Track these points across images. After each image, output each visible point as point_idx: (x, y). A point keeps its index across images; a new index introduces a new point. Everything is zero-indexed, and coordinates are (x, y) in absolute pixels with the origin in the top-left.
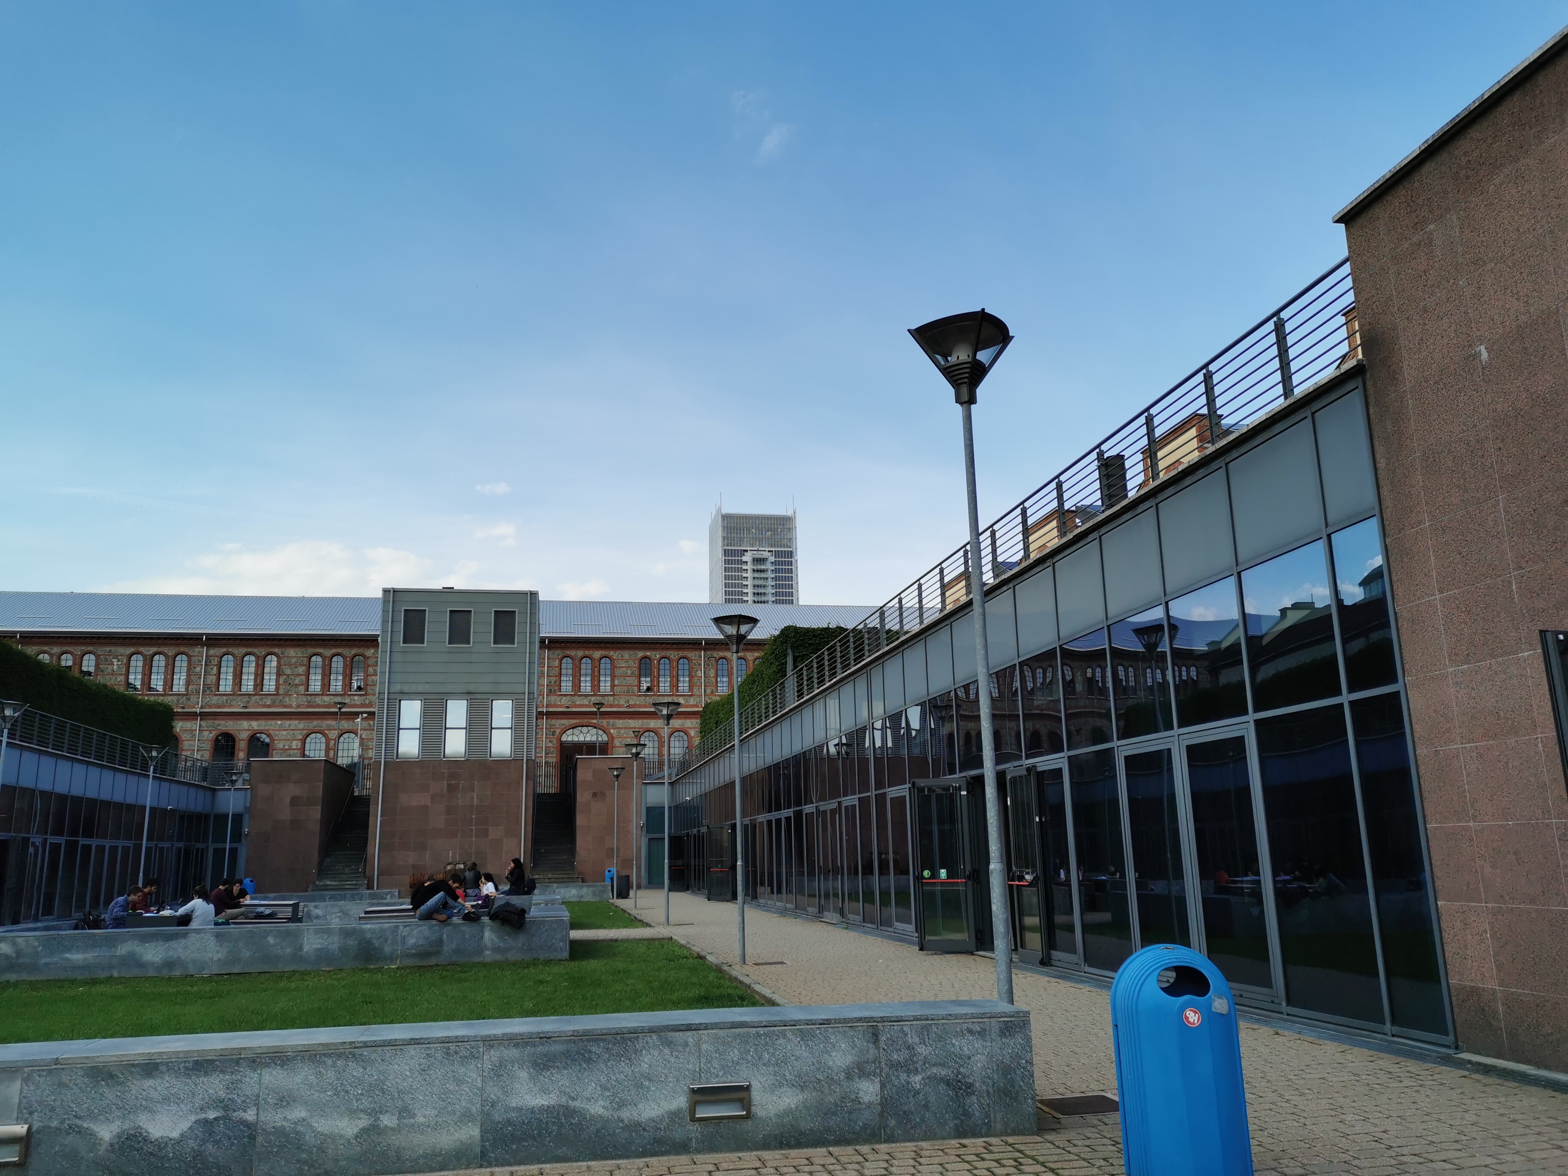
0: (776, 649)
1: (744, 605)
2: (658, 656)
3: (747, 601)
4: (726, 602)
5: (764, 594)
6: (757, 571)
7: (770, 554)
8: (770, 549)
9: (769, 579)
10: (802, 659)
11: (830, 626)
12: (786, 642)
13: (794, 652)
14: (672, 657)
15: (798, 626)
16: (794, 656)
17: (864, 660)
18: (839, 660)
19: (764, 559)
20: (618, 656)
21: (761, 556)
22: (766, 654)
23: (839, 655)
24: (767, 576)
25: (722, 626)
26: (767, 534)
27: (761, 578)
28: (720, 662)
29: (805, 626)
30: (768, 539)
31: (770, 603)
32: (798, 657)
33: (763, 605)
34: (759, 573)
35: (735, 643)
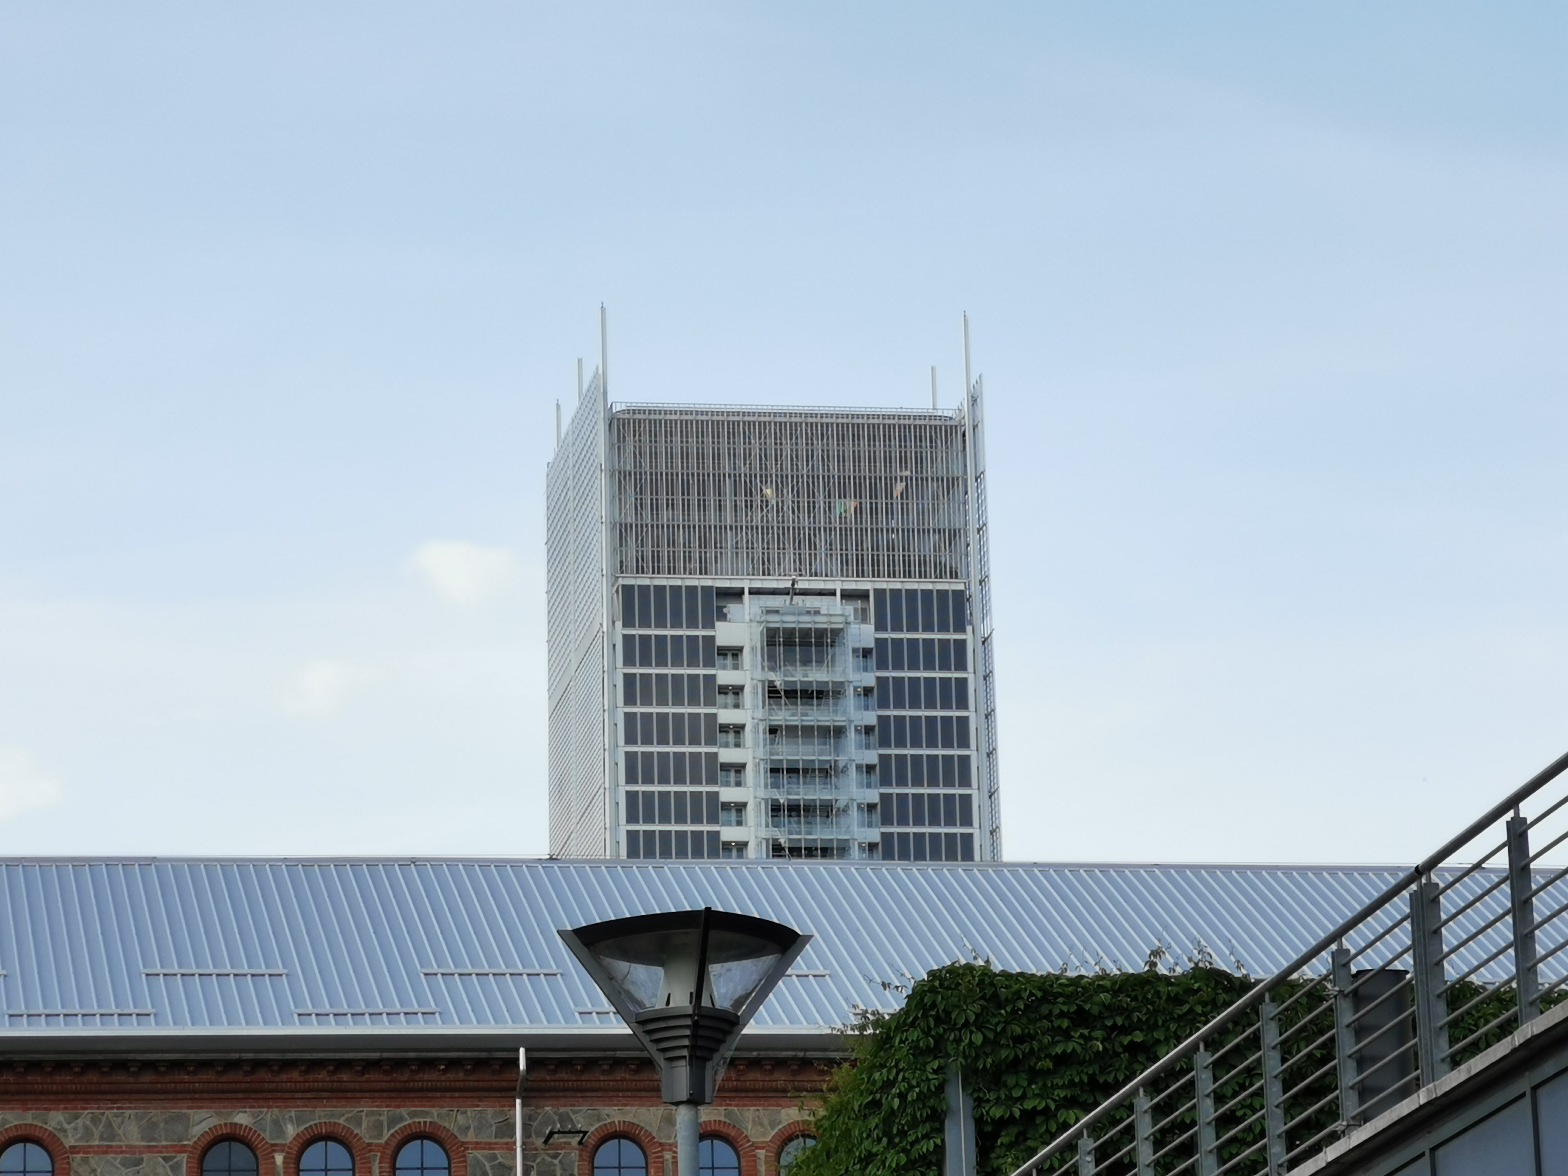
1: (729, 865)
2: (291, 1131)
3: (742, 846)
5: (827, 810)
6: (791, 694)
7: (849, 609)
8: (853, 584)
9: (852, 735)
10: (1022, 1137)
11: (1162, 970)
12: (937, 1051)
13: (979, 1102)
14: (363, 1132)
15: (997, 967)
19: (821, 634)
21: (807, 622)
22: (837, 1111)
24: (839, 719)
26: (839, 506)
27: (808, 731)
28: (608, 1153)
29: (1033, 970)
30: (845, 533)
31: (855, 851)
33: (820, 865)
34: (796, 704)
35: (685, 1052)
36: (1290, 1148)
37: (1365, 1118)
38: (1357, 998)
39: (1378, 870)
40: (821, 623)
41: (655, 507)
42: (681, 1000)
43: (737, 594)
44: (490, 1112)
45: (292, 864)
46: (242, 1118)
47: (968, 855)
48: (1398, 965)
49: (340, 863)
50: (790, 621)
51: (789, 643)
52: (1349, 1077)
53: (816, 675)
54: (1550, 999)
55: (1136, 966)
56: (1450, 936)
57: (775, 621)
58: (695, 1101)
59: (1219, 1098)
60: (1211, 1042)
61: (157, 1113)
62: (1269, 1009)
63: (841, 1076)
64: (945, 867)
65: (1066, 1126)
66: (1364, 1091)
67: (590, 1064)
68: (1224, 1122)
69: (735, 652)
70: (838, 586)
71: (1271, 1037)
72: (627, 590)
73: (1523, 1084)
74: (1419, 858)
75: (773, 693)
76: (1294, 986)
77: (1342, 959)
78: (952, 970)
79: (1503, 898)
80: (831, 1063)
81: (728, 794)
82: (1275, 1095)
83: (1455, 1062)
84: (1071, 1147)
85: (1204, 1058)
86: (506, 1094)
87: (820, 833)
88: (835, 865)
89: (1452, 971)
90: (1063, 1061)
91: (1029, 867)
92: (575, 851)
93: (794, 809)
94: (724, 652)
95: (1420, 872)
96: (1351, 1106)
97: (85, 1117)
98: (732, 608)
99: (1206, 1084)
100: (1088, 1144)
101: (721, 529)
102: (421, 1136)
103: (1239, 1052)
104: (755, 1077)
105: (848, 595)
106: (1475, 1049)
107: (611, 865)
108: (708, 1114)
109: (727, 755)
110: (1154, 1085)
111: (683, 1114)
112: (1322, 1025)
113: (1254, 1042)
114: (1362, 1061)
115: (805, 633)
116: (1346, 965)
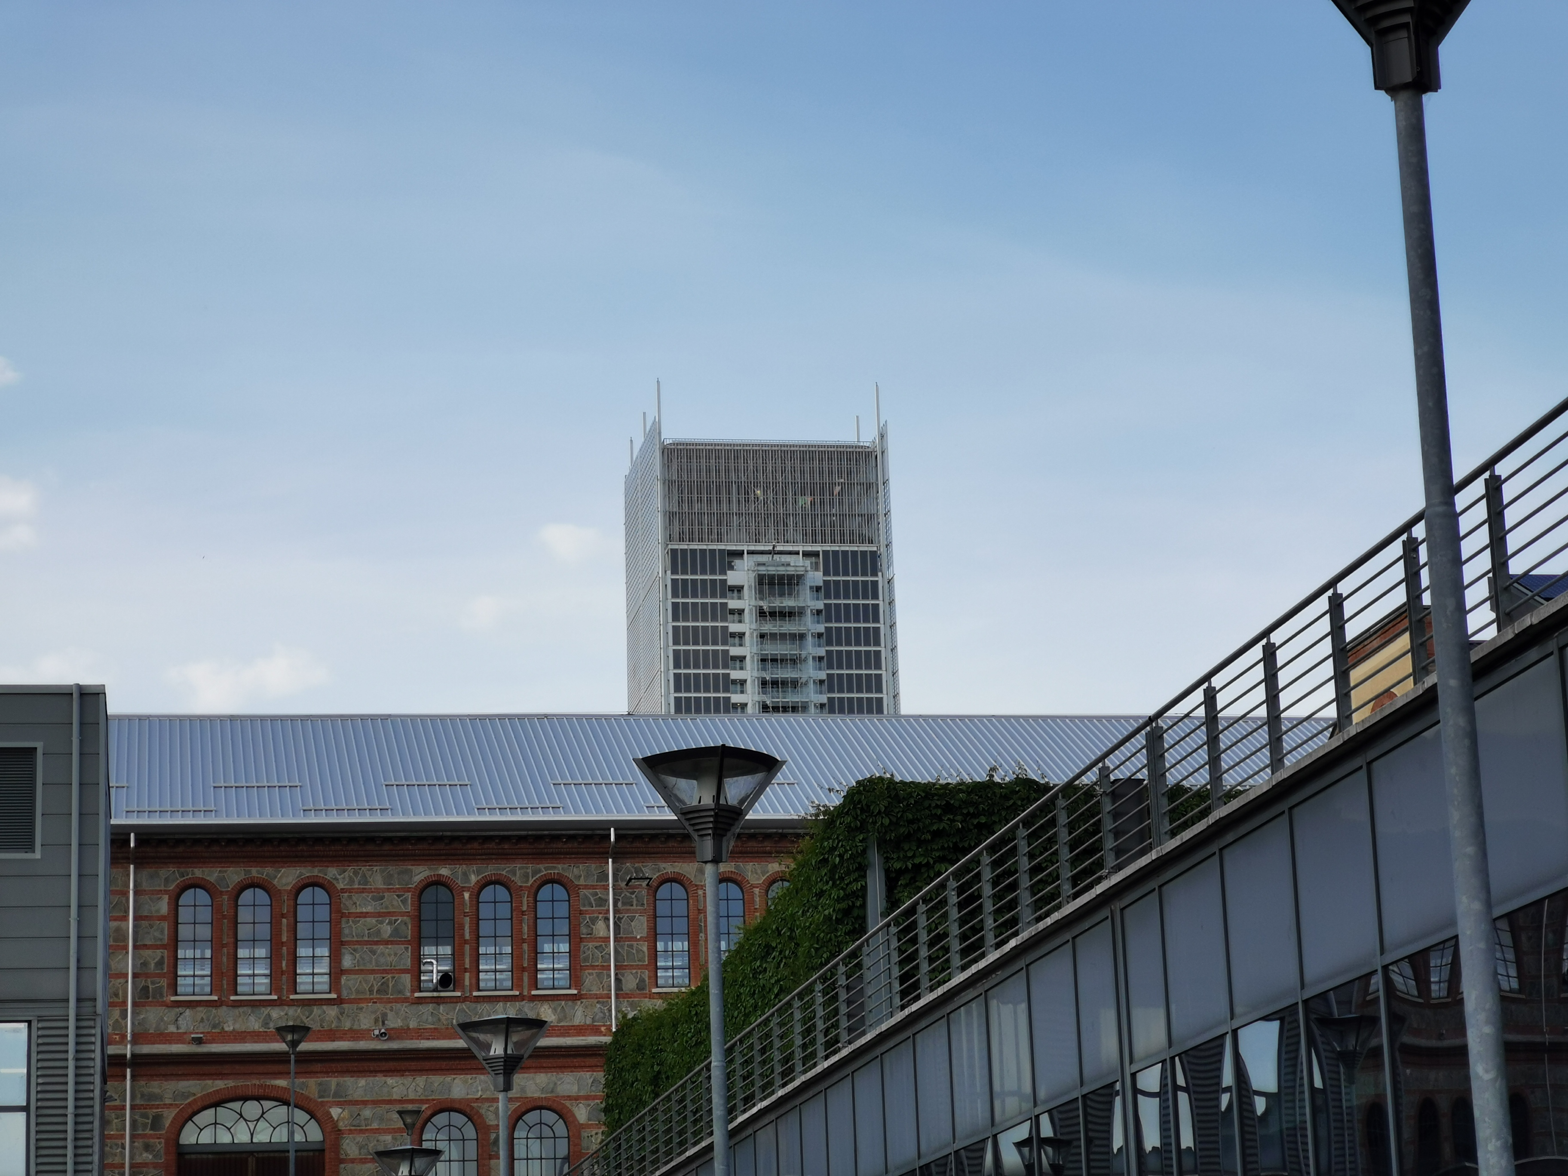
0: (833, 849)
1: (735, 717)
2: (474, 879)
3: (744, 706)
4: (678, 710)
5: (795, 684)
6: (773, 614)
7: (808, 562)
8: (809, 548)
9: (810, 638)
10: (913, 880)
11: (997, 779)
12: (861, 829)
13: (887, 859)
14: (517, 879)
15: (898, 778)
16: (887, 871)
17: (1099, 880)
18: (1025, 882)
19: (790, 577)
20: (352, 881)
21: (782, 570)
22: (801, 866)
23: (1025, 864)
24: (802, 629)
25: (671, 780)
26: (801, 502)
27: (783, 636)
28: (664, 891)
29: (919, 779)
30: (804, 517)
31: (812, 709)
32: (900, 872)
33: (791, 717)
34: (776, 620)
35: (710, 832)
36: (1074, 886)
37: (1119, 868)
38: (1114, 796)
39: (1127, 718)
40: (791, 571)
41: (691, 502)
42: (708, 800)
43: (740, 554)
44: (593, 867)
45: (473, 718)
46: (444, 871)
47: (880, 711)
48: (1139, 776)
49: (501, 717)
50: (772, 570)
51: (771, 583)
52: (1110, 843)
53: (788, 603)
54: (1232, 795)
55: (981, 776)
56: (1170, 758)
57: (763, 570)
58: (716, 860)
59: (1031, 856)
60: (1027, 823)
61: (392, 869)
62: (1061, 803)
63: (805, 843)
64: (866, 718)
65: (940, 874)
66: (1118, 852)
67: (653, 837)
68: (1035, 870)
69: (739, 589)
70: (801, 549)
71: (1063, 819)
72: (674, 552)
73: (1214, 848)
74: (1151, 711)
75: (762, 613)
76: (1077, 789)
77: (1105, 773)
78: (871, 780)
79: (1201, 735)
80: (798, 836)
81: (735, 675)
82: (1065, 855)
83: (1173, 834)
84: (942, 886)
85: (1022, 833)
86: (603, 856)
87: (791, 698)
88: (800, 718)
89: (1171, 779)
90: (937, 834)
91: (917, 718)
92: (643, 709)
93: (775, 683)
94: (732, 589)
95: (1151, 719)
96: (1111, 861)
97: (350, 871)
98: (737, 563)
99: (1024, 848)
100: (953, 884)
101: (731, 514)
102: (552, 881)
103: (1044, 828)
104: (752, 845)
105: (806, 554)
106: (1185, 826)
107: (664, 718)
108: (723, 867)
109: (735, 651)
110: (992, 849)
111: (709, 869)
112: (1094, 811)
113: (1053, 822)
114: (1117, 833)
115: (781, 577)
116: (1108, 776)
